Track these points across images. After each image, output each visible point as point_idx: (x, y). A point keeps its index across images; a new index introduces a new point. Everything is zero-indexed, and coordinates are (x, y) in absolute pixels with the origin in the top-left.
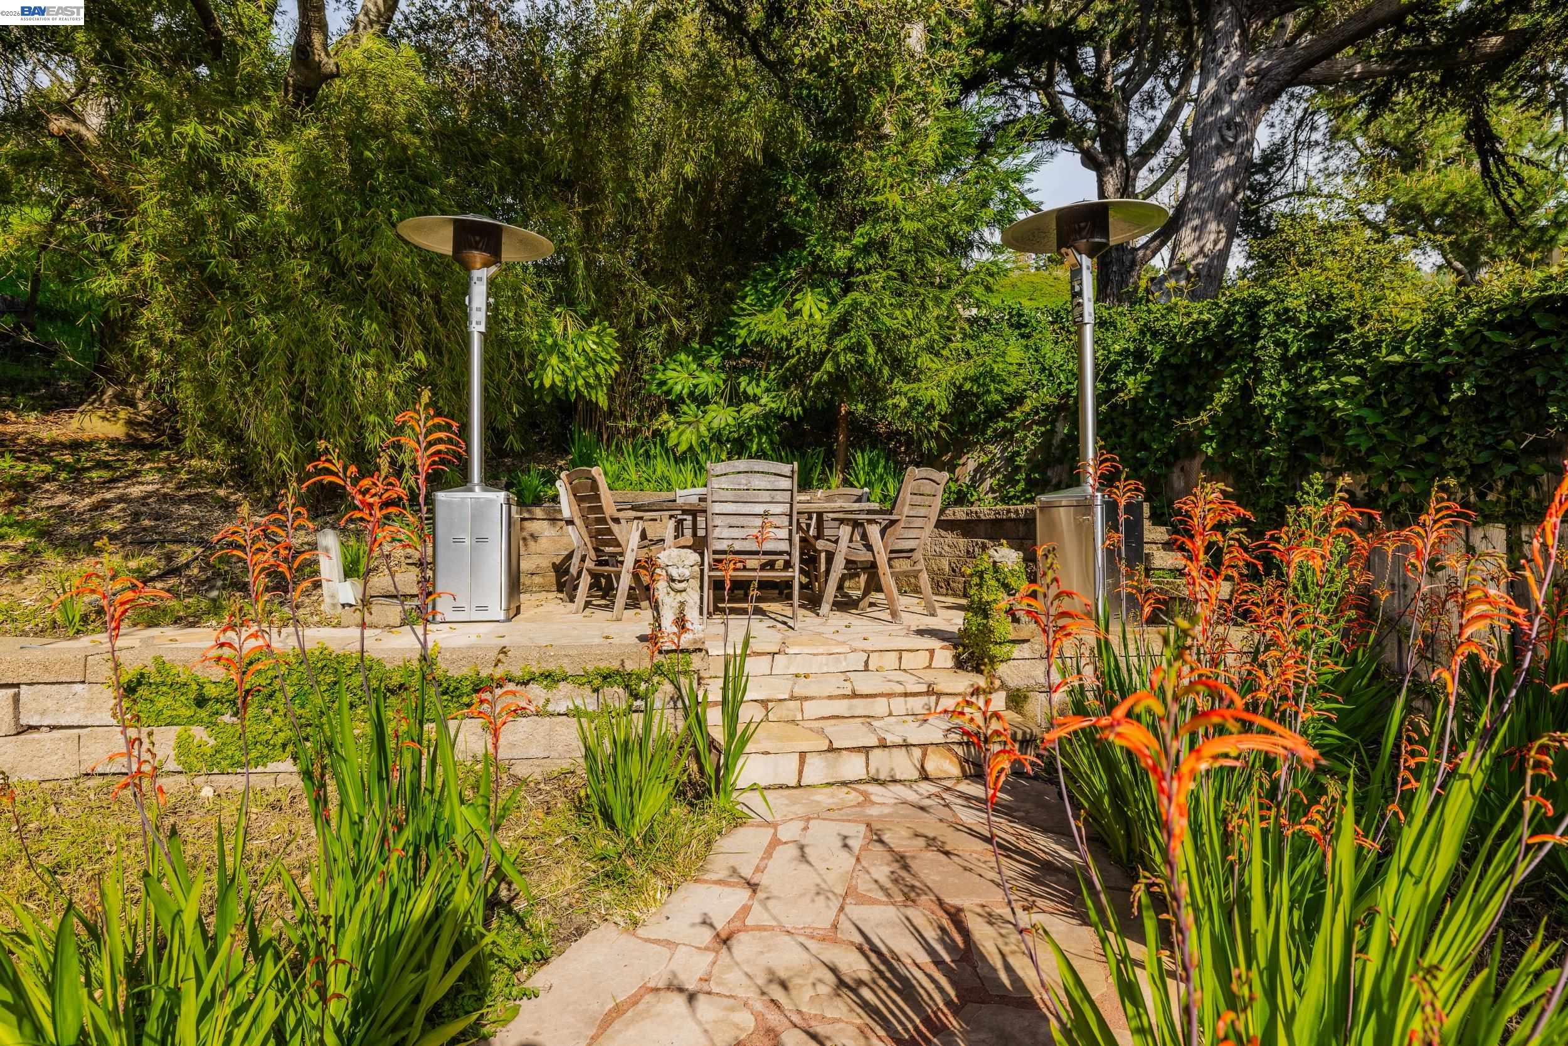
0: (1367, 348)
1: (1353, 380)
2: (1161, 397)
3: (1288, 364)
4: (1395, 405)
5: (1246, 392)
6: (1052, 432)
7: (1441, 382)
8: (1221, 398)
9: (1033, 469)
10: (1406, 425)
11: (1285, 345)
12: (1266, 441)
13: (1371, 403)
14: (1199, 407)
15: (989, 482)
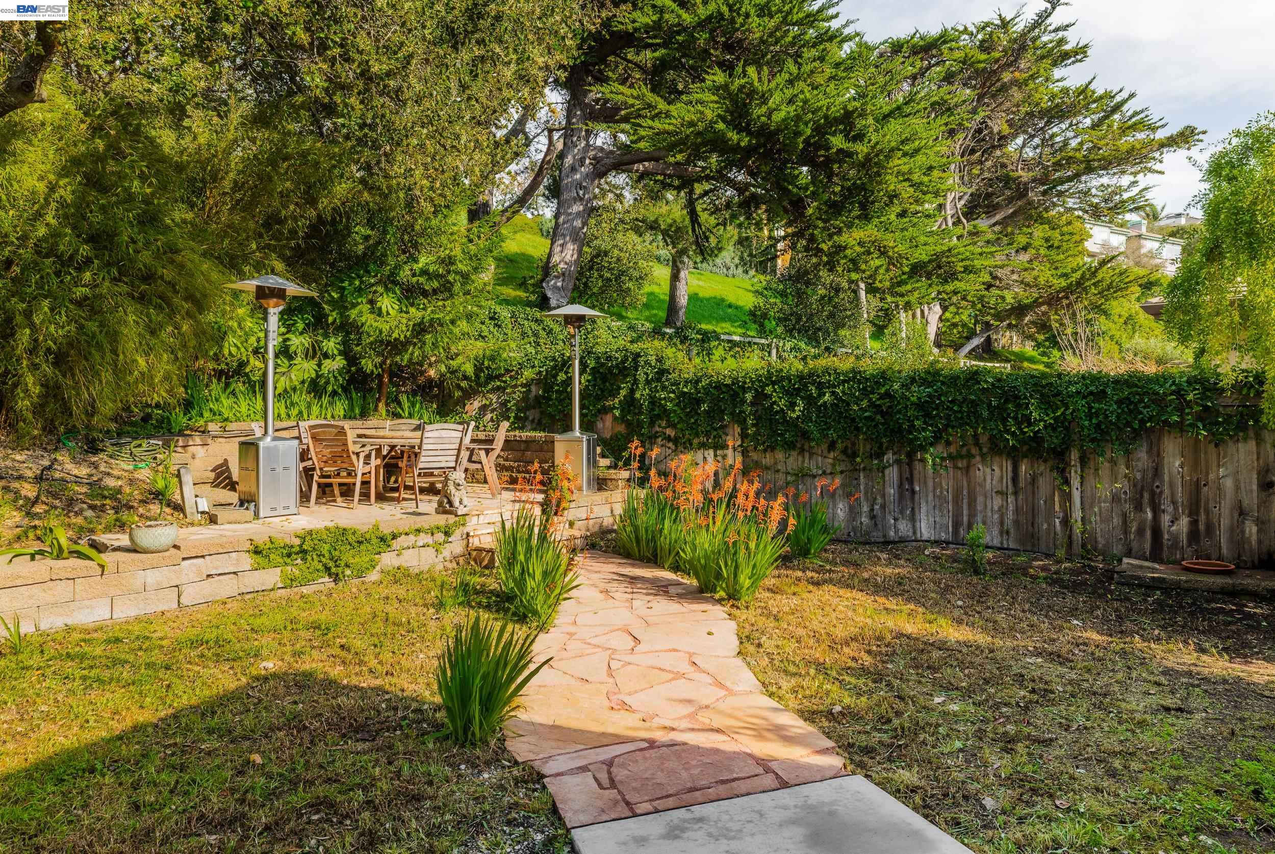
0: (676, 384)
1: (672, 395)
2: (594, 386)
3: (648, 382)
4: (685, 407)
5: (632, 391)
6: (529, 391)
7: (698, 402)
8: (623, 392)
9: (519, 410)
10: (687, 415)
11: (646, 374)
12: (641, 413)
13: (677, 405)
14: (614, 396)
15: (489, 416)
